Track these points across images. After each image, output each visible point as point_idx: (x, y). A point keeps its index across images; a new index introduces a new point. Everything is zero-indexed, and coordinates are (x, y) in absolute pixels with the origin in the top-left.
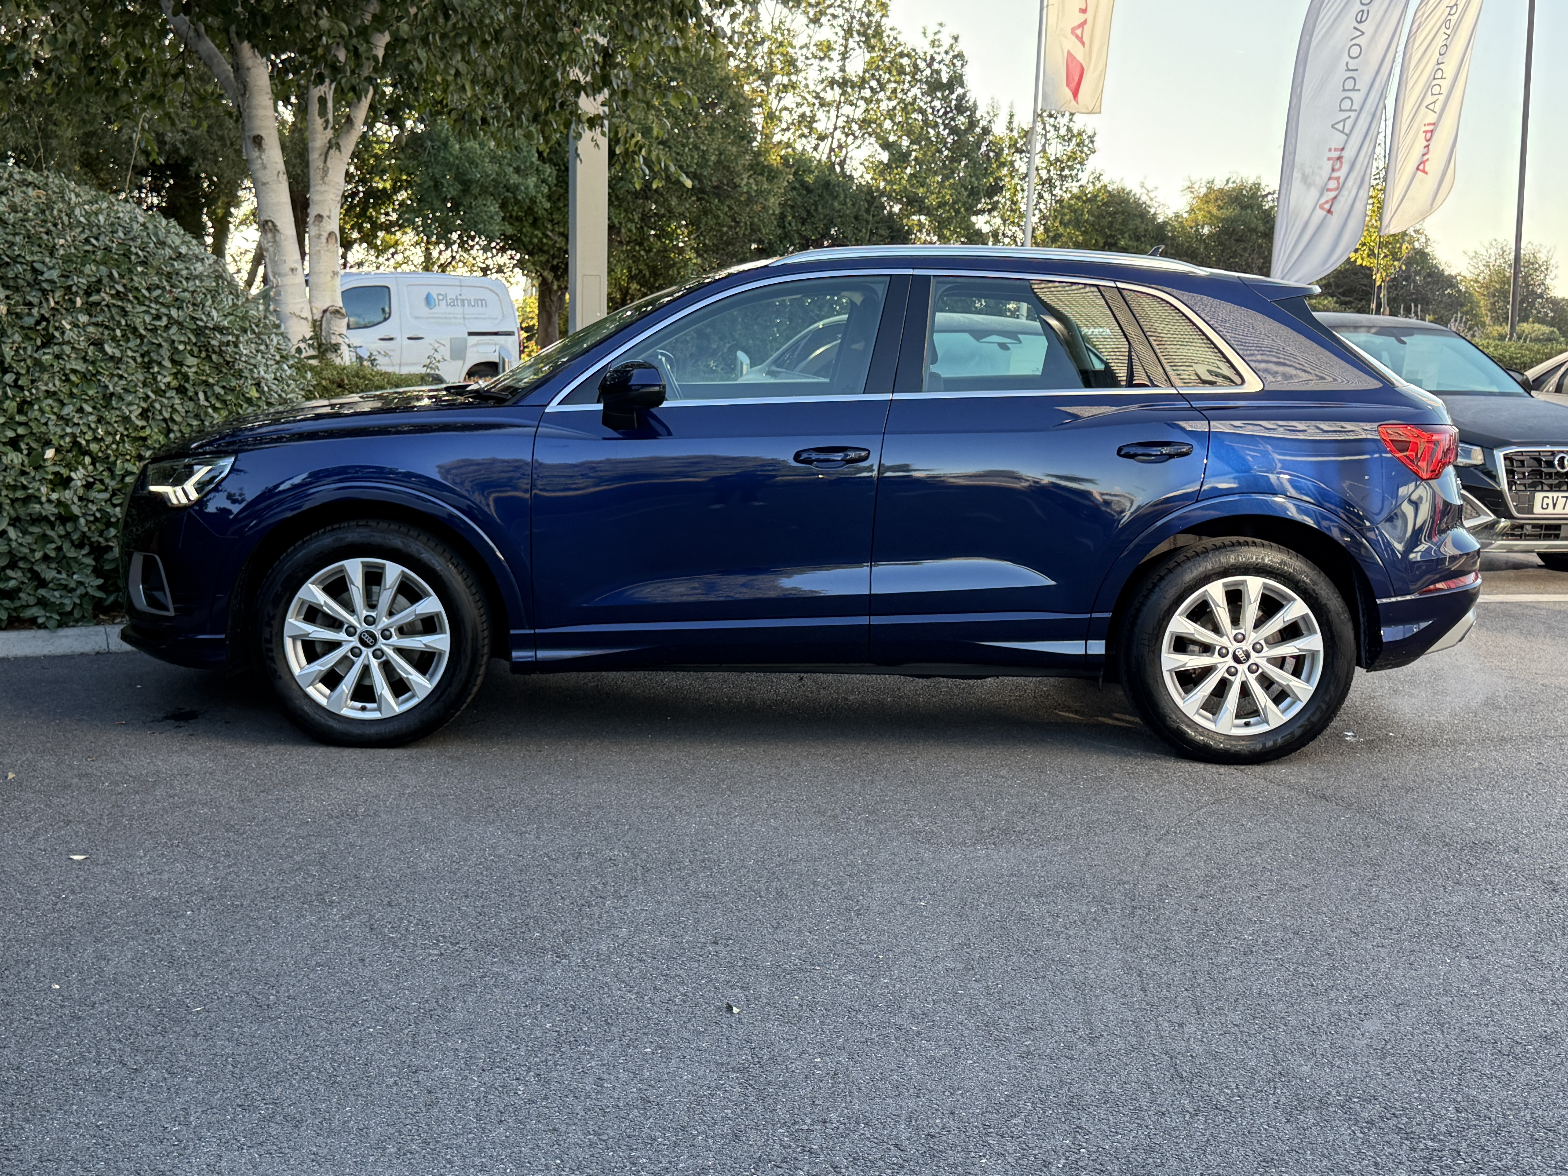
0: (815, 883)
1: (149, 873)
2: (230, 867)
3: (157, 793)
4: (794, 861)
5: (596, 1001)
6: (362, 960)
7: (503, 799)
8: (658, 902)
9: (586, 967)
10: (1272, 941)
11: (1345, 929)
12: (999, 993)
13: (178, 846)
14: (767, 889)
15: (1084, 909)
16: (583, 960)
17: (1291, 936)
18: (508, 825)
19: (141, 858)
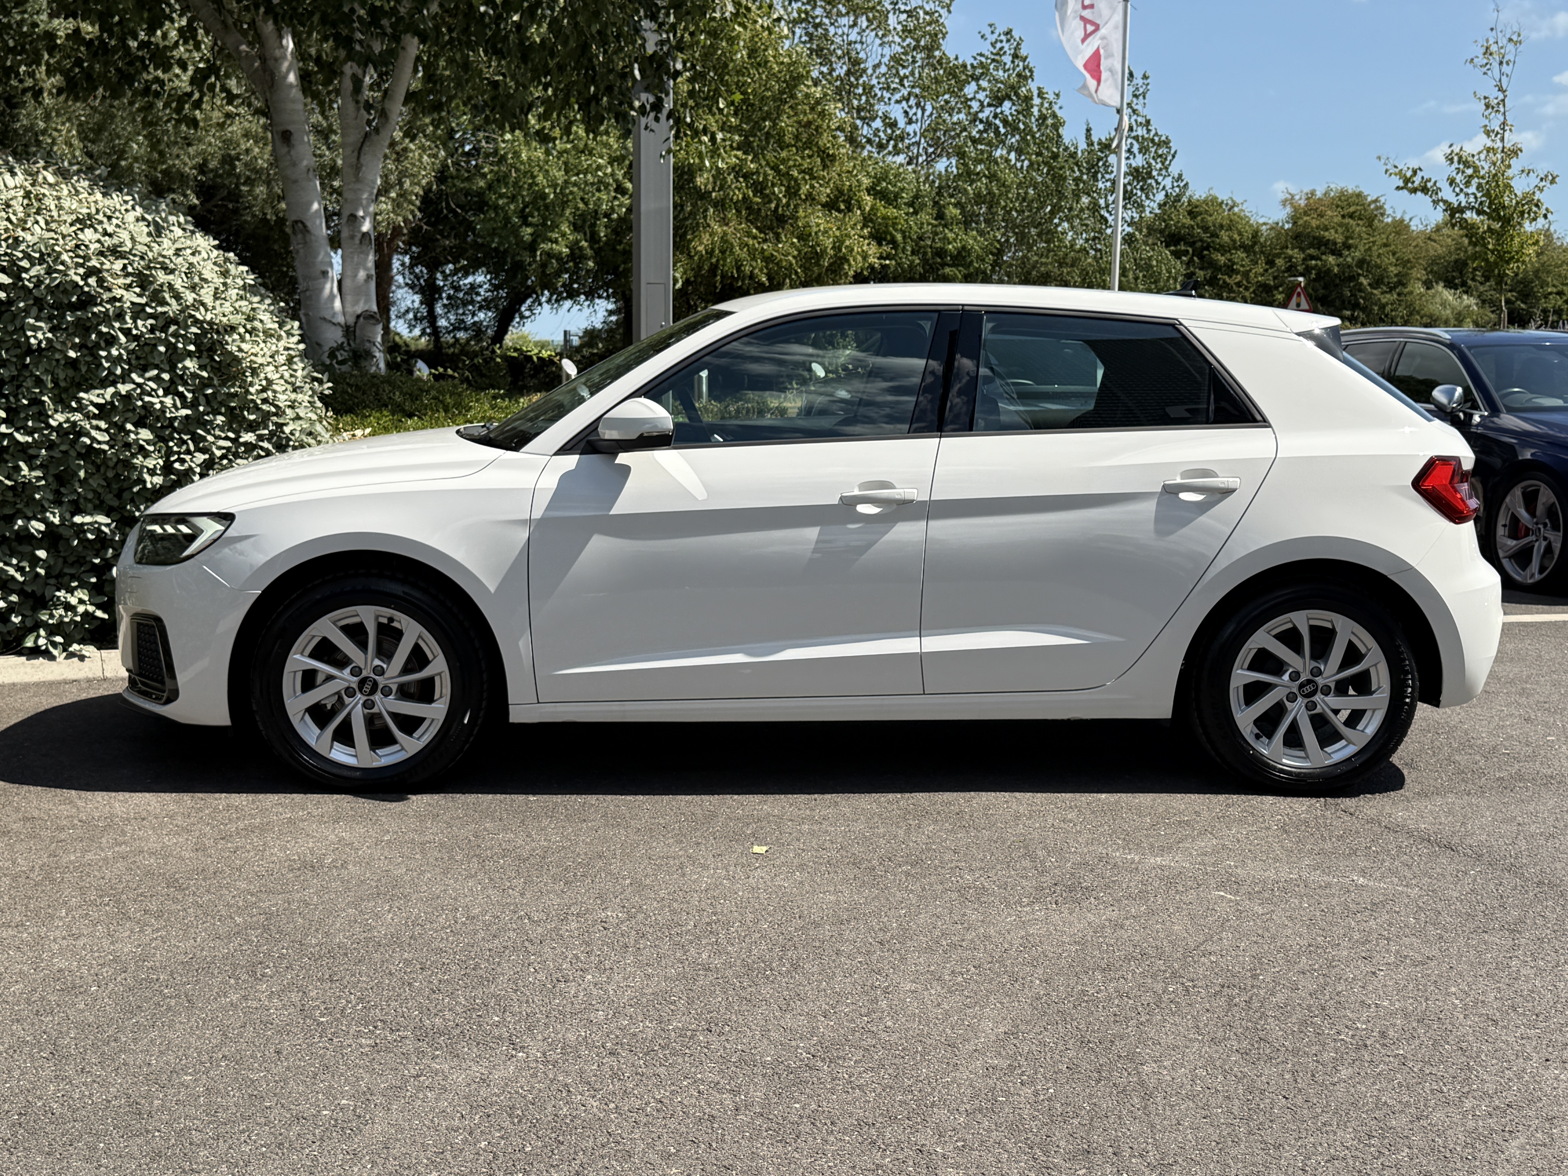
0: (838, 953)
1: (64, 938)
2: (158, 930)
3: (104, 840)
4: (817, 925)
5: (550, 1109)
6: (278, 1052)
7: (491, 848)
8: (649, 976)
9: (546, 1063)
10: (1391, 1033)
11: (1480, 1016)
12: (1049, 1099)
13: (108, 905)
14: (781, 959)
15: (1159, 987)
16: (544, 1054)
17: (1415, 1024)
18: (491, 879)
19: (61, 918)
